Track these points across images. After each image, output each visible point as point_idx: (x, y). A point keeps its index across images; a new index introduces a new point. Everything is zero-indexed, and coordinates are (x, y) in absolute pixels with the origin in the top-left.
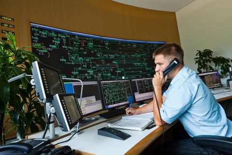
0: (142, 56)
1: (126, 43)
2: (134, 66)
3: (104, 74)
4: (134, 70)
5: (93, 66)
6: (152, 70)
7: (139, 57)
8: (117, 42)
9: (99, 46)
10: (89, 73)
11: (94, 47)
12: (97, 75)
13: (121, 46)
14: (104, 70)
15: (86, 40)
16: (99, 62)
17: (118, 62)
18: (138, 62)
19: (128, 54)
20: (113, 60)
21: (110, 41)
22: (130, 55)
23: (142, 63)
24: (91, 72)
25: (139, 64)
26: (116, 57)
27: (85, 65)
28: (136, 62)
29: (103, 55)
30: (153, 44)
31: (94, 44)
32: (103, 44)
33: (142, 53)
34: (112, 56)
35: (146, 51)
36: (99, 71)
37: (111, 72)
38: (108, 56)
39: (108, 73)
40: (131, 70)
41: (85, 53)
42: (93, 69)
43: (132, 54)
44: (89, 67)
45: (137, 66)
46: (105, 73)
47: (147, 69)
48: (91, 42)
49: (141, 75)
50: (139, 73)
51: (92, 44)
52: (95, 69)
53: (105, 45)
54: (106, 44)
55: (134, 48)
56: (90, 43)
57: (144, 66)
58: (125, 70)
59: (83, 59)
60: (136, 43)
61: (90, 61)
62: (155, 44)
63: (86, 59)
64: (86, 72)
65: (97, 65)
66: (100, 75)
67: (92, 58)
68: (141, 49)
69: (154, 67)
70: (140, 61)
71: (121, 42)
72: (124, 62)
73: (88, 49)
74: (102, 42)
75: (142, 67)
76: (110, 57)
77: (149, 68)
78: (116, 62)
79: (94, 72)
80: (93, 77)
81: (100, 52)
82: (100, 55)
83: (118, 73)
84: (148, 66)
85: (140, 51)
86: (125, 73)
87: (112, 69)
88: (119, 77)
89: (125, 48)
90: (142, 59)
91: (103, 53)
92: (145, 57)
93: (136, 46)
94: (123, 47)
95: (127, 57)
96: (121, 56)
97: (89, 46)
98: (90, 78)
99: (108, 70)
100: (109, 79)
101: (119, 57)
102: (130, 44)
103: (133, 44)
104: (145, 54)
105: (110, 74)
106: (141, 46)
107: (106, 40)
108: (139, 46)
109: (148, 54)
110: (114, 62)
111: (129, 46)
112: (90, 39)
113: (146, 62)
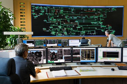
0: (99, 18)
1: (87, 8)
2: (91, 24)
3: (68, 29)
5: (61, 24)
6: (106, 27)
8: (81, 8)
9: (67, 12)
10: (59, 28)
11: (63, 12)
12: (63, 29)
13: (83, 11)
14: (68, 26)
15: (59, 9)
16: (66, 21)
17: (78, 21)
18: (95, 22)
19: (88, 16)
20: (75, 20)
21: (75, 8)
23: (98, 22)
24: (60, 27)
25: (95, 23)
26: (78, 18)
27: (57, 23)
28: (94, 21)
29: (69, 17)
30: (111, 8)
33: (100, 15)
34: (75, 18)
35: (103, 13)
36: (65, 27)
37: (73, 28)
38: (73, 18)
39: (71, 28)
41: (58, 16)
42: (61, 25)
43: (91, 16)
44: (59, 24)
47: (102, 26)
48: (62, 10)
49: (96, 30)
50: (94, 29)
51: (63, 11)
52: (63, 25)
53: (71, 11)
54: (72, 10)
55: (93, 12)
56: (61, 10)
57: (100, 24)
59: (56, 20)
60: (95, 8)
61: (60, 20)
62: (112, 8)
63: (58, 20)
64: (57, 27)
65: (65, 23)
66: (66, 29)
67: (61, 19)
68: (100, 12)
69: (108, 25)
70: (96, 21)
71: (84, 8)
72: (83, 21)
73: (60, 14)
74: (69, 9)
75: (98, 25)
76: (74, 18)
77: (104, 26)
78: (78, 22)
79: (62, 27)
80: (61, 30)
81: (67, 15)
82: (67, 17)
83: (78, 28)
84: (103, 24)
85: (98, 13)
86: (83, 29)
87: (74, 25)
88: (78, 31)
89: (86, 12)
90: (98, 20)
91: (69, 16)
92: (102, 18)
93: (95, 10)
94: (85, 11)
95: (86, 18)
96: (82, 17)
97: (61, 12)
98: (59, 31)
99: (71, 26)
100: (71, 32)
101: (80, 18)
102: (90, 9)
103: (93, 9)
104: (102, 16)
105: (72, 29)
106: (99, 10)
107: (72, 8)
108: (98, 10)
109: (105, 16)
110: (76, 22)
111: (90, 10)
112: (61, 8)
113: (101, 21)
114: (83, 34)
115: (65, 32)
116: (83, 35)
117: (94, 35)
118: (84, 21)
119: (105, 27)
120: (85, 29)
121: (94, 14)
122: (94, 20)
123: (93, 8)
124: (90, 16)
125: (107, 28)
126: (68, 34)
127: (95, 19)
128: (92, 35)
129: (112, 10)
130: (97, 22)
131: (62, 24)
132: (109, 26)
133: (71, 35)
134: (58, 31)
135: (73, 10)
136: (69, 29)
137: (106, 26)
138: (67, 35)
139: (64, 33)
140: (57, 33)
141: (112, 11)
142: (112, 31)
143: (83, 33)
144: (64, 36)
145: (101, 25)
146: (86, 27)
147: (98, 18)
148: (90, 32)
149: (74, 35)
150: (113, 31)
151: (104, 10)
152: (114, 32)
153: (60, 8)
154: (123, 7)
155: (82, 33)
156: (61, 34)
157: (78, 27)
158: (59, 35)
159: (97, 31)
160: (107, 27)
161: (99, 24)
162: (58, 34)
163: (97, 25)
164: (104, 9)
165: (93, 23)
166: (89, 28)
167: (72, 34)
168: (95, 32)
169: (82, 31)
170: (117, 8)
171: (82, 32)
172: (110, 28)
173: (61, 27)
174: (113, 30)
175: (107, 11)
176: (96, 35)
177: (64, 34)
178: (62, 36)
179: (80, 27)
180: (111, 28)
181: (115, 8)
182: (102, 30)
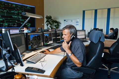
0: (18, 13)
1: (8, 3)
2: (12, 18)
4: (11, 20)
7: (16, 13)
18: (15, 16)
22: (10, 11)
25: (16, 17)
33: (19, 11)
40: (10, 20)
43: (12, 11)
45: (15, 18)
47: (21, 20)
49: (16, 23)
55: (14, 7)
57: (19, 18)
58: (6, 19)
60: (15, 4)
62: (28, 6)
68: (19, 8)
72: (5, 14)
75: (18, 19)
86: (5, 21)
88: (1, 23)
92: (20, 13)
94: (6, 5)
95: (7, 12)
96: (4, 11)
101: (2, 11)
102: (11, 4)
103: (13, 5)
113: (21, 16)
114: (5, 26)
116: (6, 27)
117: (16, 27)
120: (7, 22)
123: (13, 4)
127: (15, 13)
128: (14, 27)
137: (24, 20)
141: (28, 9)
142: (28, 24)
143: (6, 25)
148: (12, 25)
152: (30, 25)
155: (4, 25)
163: (17, 19)
164: (22, 6)
165: (14, 17)
168: (16, 25)
169: (4, 23)
171: (5, 24)
175: (24, 8)
179: (2, 20)
181: (30, 7)
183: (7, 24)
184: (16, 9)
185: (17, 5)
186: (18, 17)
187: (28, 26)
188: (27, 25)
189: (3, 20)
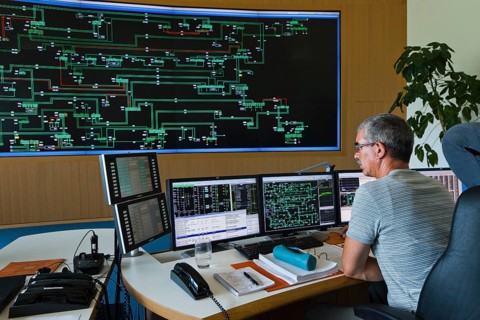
0: (230, 64)
1: (174, 20)
2: (193, 93)
3: (76, 115)
5: (37, 89)
6: (265, 109)
7: (217, 66)
8: (140, 14)
9: (69, 30)
10: (23, 110)
11: (46, 33)
12: (50, 115)
13: (151, 28)
14: (78, 103)
15: (19, 12)
16: (64, 79)
17: (130, 79)
18: (212, 83)
19: (178, 55)
20: (114, 73)
21: (109, 14)
22: (182, 57)
23: (227, 86)
24: (31, 107)
25: (213, 88)
26: (126, 63)
27: (10, 86)
28: (206, 81)
29: (77, 59)
30: (284, 20)
31: (47, 25)
32: (85, 24)
33: (234, 52)
34: (114, 61)
35: (250, 44)
36: (61, 105)
37: (104, 111)
38: (99, 61)
39: (93, 111)
40: (181, 106)
41: (15, 51)
42: (38, 98)
43: (194, 55)
44: (23, 92)
45: (207, 94)
46: (79, 111)
47: (245, 104)
48: (38, 19)
49: (217, 123)
50: (210, 117)
51: (43, 23)
52: (46, 98)
53: (90, 27)
54: (94, 23)
56: (33, 23)
57: (235, 96)
58: (157, 106)
59: (6, 68)
60: (213, 18)
61: (28, 74)
62: (290, 19)
63: (14, 69)
64: (13, 106)
65: (55, 88)
66: (62, 115)
67: (37, 67)
68: (233, 36)
69: (275, 100)
70: (218, 79)
71: (153, 16)
72: (156, 80)
73: (25, 40)
74: (80, 16)
75: (226, 97)
76: (105, 63)
77: (254, 104)
78: (126, 81)
79: (40, 107)
80: (34, 121)
81: (69, 48)
82: (69, 56)
83: (129, 112)
84: (250, 95)
85: (225, 44)
86: (155, 115)
87: (110, 99)
88: (130, 124)
89: (166, 34)
90: (228, 72)
91: (82, 51)
92: (243, 65)
93: (211, 27)
94: (161, 32)
95: (169, 64)
96: (148, 61)
97: (30, 31)
98: (24, 125)
99: (92, 104)
100: (94, 131)
101: (139, 64)
102: (188, 21)
103: (200, 22)
104: (243, 55)
105: (98, 115)
106: (231, 27)
107: (95, 11)
108: (225, 27)
109: (256, 55)
110: (119, 81)
111: (184, 28)
112: (34, 9)
113: (243, 80)
114: (153, 139)
115: (59, 131)
116: (155, 148)
117: (212, 145)
118: (158, 77)
119: (259, 110)
120: (163, 118)
121: (207, 46)
122: (209, 74)
123: (201, 19)
124: (189, 55)
125: (268, 113)
126: (77, 141)
127: (211, 69)
128: (202, 145)
129: (289, 31)
130: (220, 83)
131: (42, 93)
132: (278, 103)
133: (93, 147)
134: (16, 128)
135: (97, 23)
136: (82, 116)
137: (263, 104)
138: (71, 146)
139: (57, 137)
140: (12, 137)
141: (289, 34)
142: (290, 126)
143: (156, 135)
144: (56, 150)
145: (239, 97)
146: (172, 106)
147: (225, 63)
148: (189, 133)
149: (110, 144)
150: (295, 126)
151: (255, 30)
152: (302, 132)
153: (24, 8)
154: (335, 15)
155: (150, 135)
156: (36, 142)
157: (127, 109)
158: (24, 149)
159: (222, 127)
160: (270, 106)
161: (234, 91)
162: (18, 143)
163: (221, 97)
164: (253, 25)
165: (204, 90)
166: (185, 111)
167: (97, 143)
168: (214, 133)
169: (150, 126)
170: (310, 19)
171: (152, 131)
172: (281, 110)
173: (36, 106)
174: (295, 123)
175: (266, 32)
176: (221, 143)
177: (56, 143)
178: (42, 150)
179: (139, 109)
180: (285, 110)
181: (302, 21)
182: (248, 121)
183: (162, 131)
184: (218, 42)
185: (222, 22)
186: (226, 90)
187: (287, 136)
188: (281, 130)
189: (142, 107)
